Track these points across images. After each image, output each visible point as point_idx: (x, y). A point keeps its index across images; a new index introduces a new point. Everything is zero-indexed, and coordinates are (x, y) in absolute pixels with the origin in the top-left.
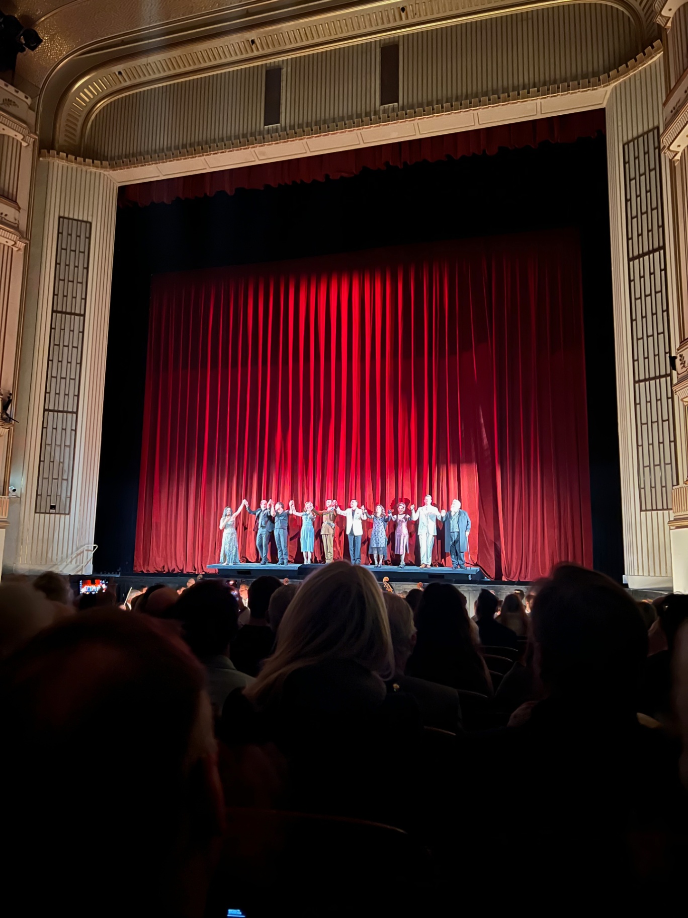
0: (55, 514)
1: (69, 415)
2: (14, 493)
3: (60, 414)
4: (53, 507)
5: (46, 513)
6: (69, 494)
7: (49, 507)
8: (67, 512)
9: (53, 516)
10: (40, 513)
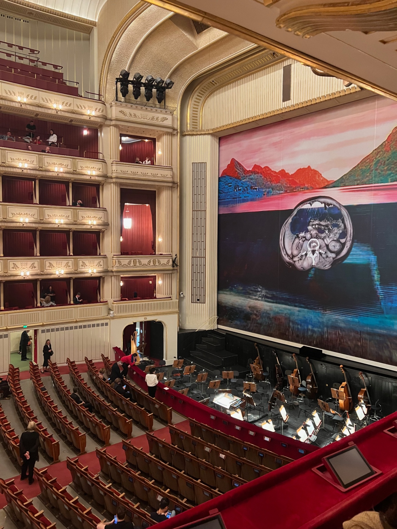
0: (199, 303)
1: (202, 258)
2: (182, 295)
3: (199, 258)
4: (198, 300)
5: (195, 303)
6: (204, 294)
7: (197, 300)
8: (204, 302)
9: (198, 304)
10: (194, 303)
